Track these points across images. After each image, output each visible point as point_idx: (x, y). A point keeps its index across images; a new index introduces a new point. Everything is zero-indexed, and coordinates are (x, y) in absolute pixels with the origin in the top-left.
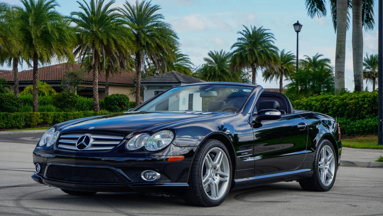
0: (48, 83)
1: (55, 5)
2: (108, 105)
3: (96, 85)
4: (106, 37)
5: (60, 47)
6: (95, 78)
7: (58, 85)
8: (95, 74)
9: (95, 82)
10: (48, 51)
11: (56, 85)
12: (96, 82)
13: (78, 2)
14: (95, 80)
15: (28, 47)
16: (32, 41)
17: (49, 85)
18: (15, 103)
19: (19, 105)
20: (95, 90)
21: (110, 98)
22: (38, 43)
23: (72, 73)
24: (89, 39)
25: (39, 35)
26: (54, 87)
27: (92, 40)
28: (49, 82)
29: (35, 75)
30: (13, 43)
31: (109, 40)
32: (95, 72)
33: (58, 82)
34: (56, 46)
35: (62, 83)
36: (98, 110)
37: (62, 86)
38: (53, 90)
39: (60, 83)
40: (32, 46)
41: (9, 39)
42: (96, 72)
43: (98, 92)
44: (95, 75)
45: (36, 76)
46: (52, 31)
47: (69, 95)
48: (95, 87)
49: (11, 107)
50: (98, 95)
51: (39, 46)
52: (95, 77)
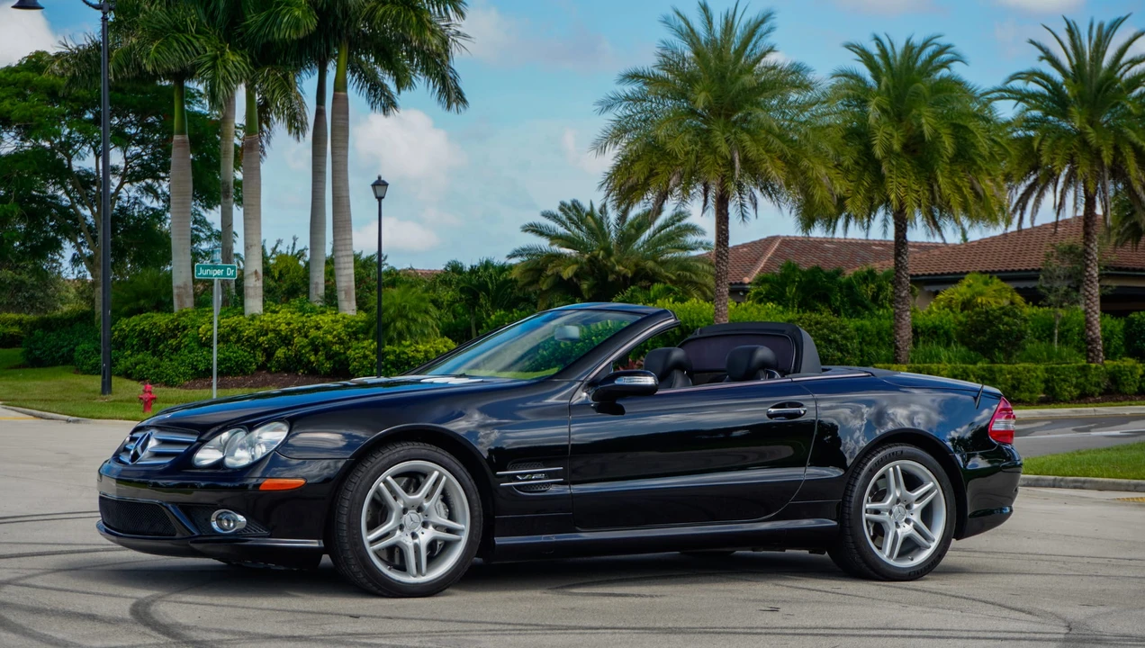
0: (1004, 279)
1: (952, 61)
2: (1135, 342)
3: (1092, 282)
4: (1110, 142)
5: (960, 178)
6: (1089, 262)
7: (1030, 285)
8: (1089, 250)
9: (1087, 274)
10: (924, 194)
11: (1022, 285)
12: (1092, 275)
13: (1032, 42)
14: (1089, 269)
15: (869, 180)
16: (881, 167)
17: (1005, 285)
18: (835, 341)
19: (847, 346)
20: (1090, 297)
21: (1139, 321)
22: (897, 169)
23: (1071, 247)
24: (1058, 151)
25: (897, 147)
26: (1018, 290)
27: (1068, 151)
28: (1006, 276)
29: (900, 259)
30: (814, 175)
31: (1122, 150)
32: (1089, 246)
33: (1031, 275)
34: (950, 178)
35: (1041, 277)
36: (1098, 356)
37: (1042, 287)
38: (1018, 298)
39: (1036, 278)
40: (879, 179)
41: (805, 163)
42: (1092, 245)
43: (1098, 303)
44: (1089, 254)
45: (901, 263)
46: (937, 136)
47: (1001, 315)
48: (1089, 289)
49: (825, 350)
50: (1098, 311)
51: (899, 180)
52: (1088, 260)
